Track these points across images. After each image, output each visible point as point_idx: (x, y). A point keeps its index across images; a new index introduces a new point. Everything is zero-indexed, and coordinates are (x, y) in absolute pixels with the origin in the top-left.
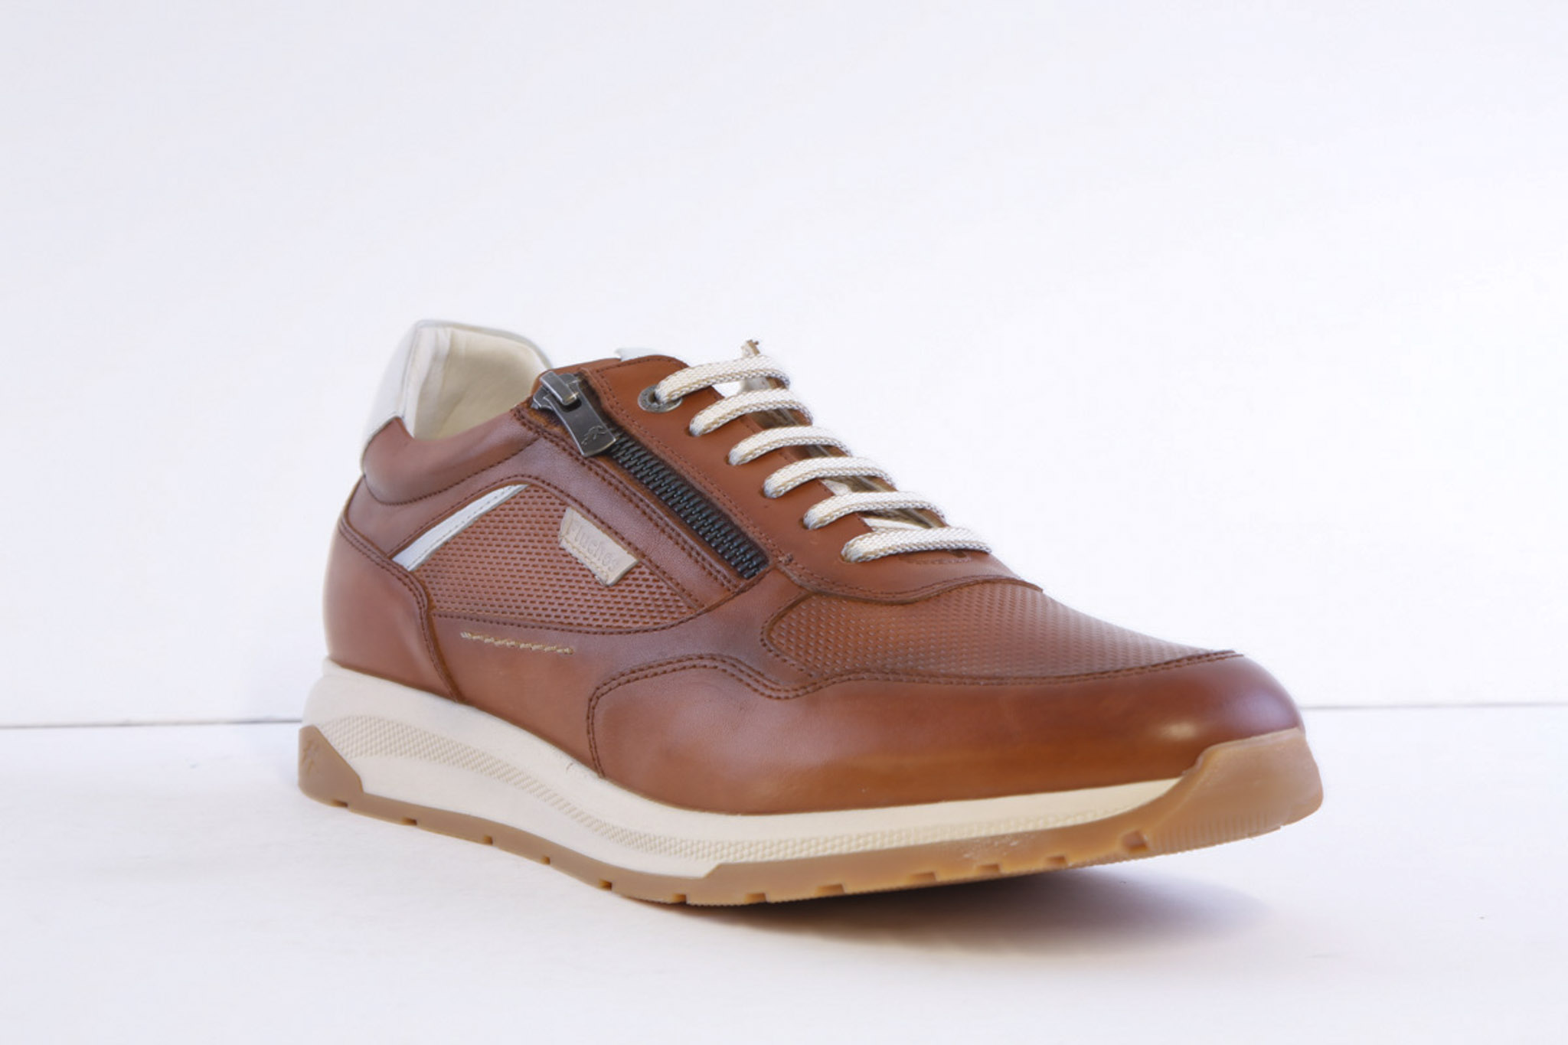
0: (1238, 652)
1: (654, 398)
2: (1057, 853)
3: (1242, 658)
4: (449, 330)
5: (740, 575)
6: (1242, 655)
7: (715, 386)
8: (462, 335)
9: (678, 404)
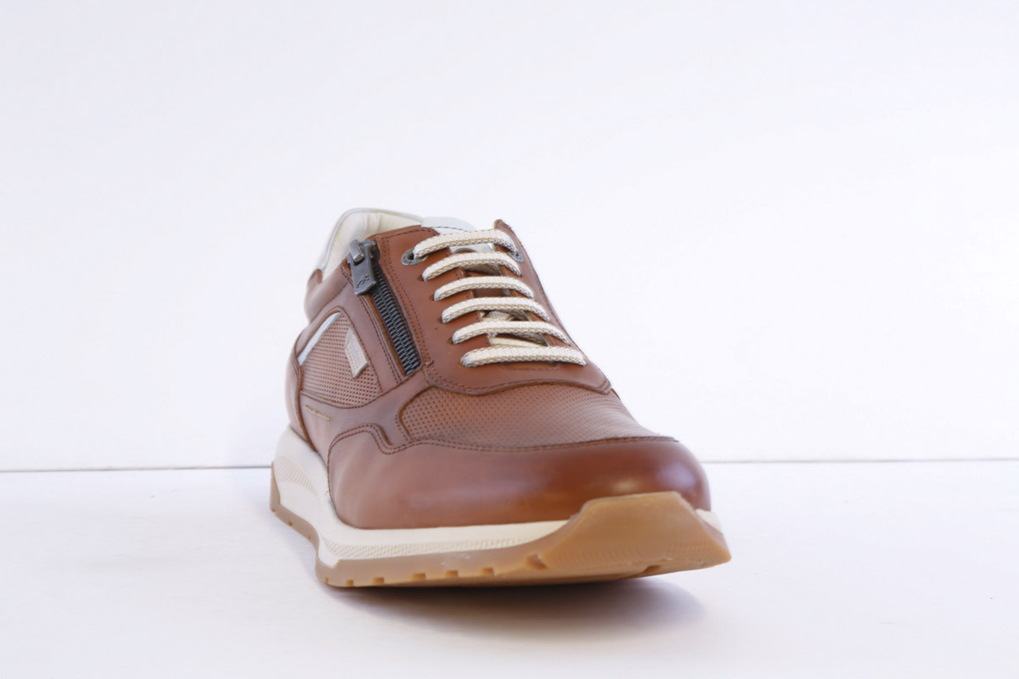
0: (676, 438)
1: (411, 257)
2: (488, 566)
3: (676, 443)
4: (379, 214)
5: (405, 374)
6: (677, 441)
7: (450, 248)
8: (387, 217)
9: (424, 259)
